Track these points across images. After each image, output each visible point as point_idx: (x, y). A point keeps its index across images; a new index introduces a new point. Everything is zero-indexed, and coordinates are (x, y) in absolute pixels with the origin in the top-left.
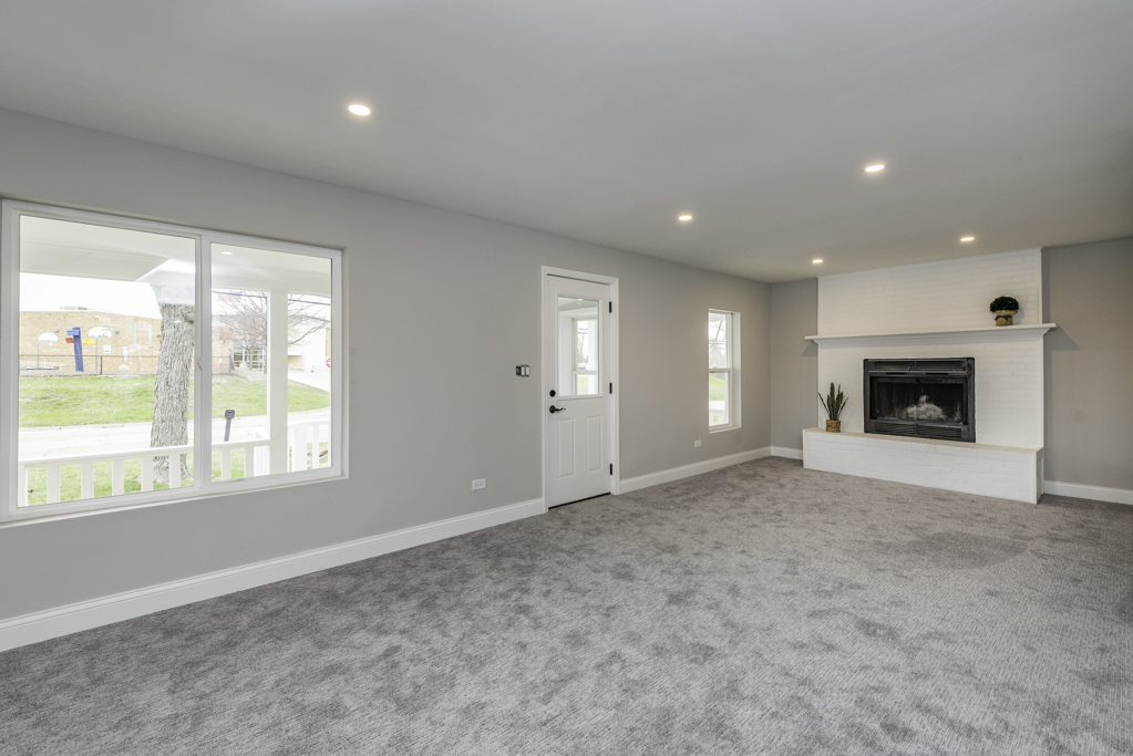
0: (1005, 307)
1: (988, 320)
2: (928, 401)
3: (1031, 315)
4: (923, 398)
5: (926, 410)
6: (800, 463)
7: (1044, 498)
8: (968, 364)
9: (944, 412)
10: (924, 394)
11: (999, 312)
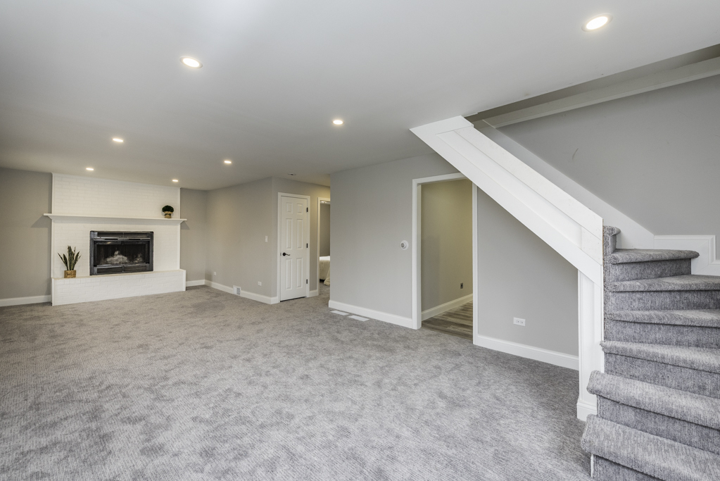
0: (168, 209)
1: (160, 215)
2: (119, 254)
3: (176, 215)
4: (117, 253)
5: (118, 258)
6: (50, 303)
7: (188, 288)
8: (151, 234)
9: (128, 259)
10: (118, 250)
11: (167, 212)
